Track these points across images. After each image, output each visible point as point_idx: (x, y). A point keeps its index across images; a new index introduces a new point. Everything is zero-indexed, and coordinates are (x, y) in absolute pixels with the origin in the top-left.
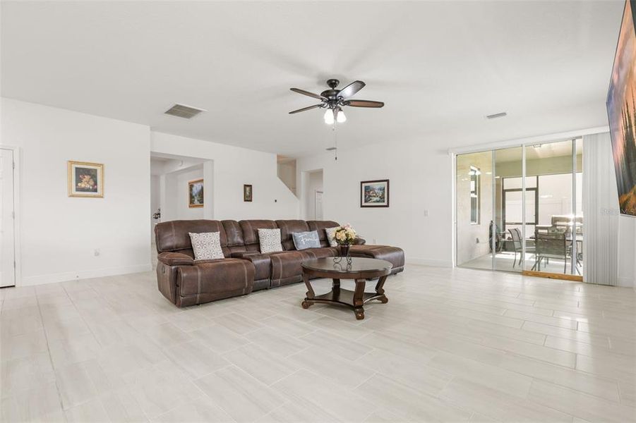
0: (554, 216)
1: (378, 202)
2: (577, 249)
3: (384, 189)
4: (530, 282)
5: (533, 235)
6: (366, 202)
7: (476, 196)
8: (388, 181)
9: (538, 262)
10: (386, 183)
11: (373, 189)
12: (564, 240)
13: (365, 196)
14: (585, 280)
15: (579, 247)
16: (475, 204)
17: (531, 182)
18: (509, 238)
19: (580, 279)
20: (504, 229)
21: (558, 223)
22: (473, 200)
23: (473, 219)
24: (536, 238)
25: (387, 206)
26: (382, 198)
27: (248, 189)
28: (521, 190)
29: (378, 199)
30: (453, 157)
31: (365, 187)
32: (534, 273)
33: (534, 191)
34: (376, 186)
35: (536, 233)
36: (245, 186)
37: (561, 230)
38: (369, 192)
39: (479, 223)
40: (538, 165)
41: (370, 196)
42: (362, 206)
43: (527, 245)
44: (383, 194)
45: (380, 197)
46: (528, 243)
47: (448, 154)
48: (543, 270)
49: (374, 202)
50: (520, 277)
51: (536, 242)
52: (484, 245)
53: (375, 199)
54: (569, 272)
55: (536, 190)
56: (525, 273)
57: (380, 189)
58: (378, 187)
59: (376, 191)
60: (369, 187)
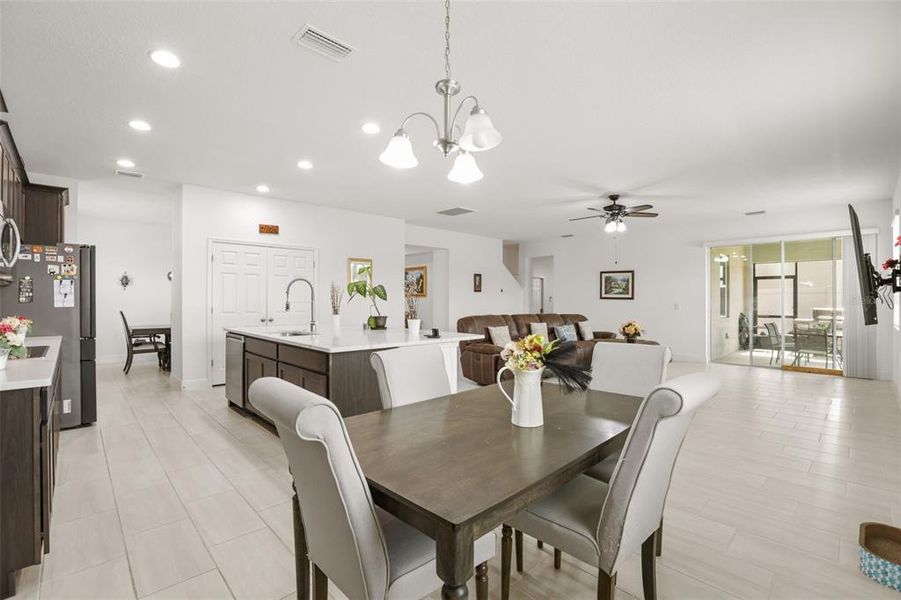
0: (816, 309)
1: (621, 293)
2: (838, 345)
3: (628, 281)
4: (789, 376)
5: (792, 329)
6: (606, 293)
7: (725, 286)
8: (632, 272)
9: (798, 358)
10: (630, 274)
11: (615, 280)
12: (825, 336)
13: (606, 287)
14: (845, 374)
15: (839, 343)
16: (724, 295)
17: (789, 268)
18: (762, 334)
19: (840, 374)
20: (755, 323)
21: (820, 317)
22: (722, 290)
23: (722, 312)
24: (795, 334)
25: (632, 298)
26: (626, 290)
27: (478, 278)
28: (779, 277)
29: (621, 290)
30: (707, 250)
31: (606, 277)
32: (794, 368)
33: (792, 280)
34: (619, 277)
35: (795, 328)
36: (476, 275)
37: (823, 326)
38: (610, 283)
39: (728, 316)
40: (797, 250)
41: (612, 287)
42: (601, 298)
43: (786, 342)
44: (627, 286)
45: (623, 289)
46: (787, 339)
47: (701, 246)
48: (802, 365)
49: (617, 294)
50: (780, 371)
51: (795, 337)
52: (734, 341)
53: (617, 291)
54: (830, 368)
55: (795, 278)
56: (785, 368)
57: (624, 280)
58: (621, 278)
59: (619, 282)
60: (610, 277)
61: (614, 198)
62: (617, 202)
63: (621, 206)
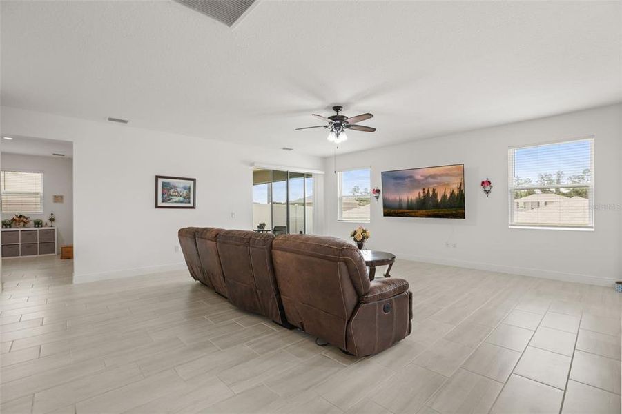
1: (181, 202)
3: (190, 188)
6: (163, 201)
10: (192, 182)
11: (175, 187)
13: (163, 195)
26: (187, 199)
29: (182, 199)
31: (163, 183)
34: (180, 184)
38: (169, 190)
41: (170, 195)
42: (157, 207)
44: (188, 194)
45: (184, 197)
49: (175, 202)
53: (177, 199)
57: (185, 188)
58: (181, 185)
59: (179, 190)
60: (168, 183)
61: (337, 109)
62: (341, 113)
63: (343, 117)
